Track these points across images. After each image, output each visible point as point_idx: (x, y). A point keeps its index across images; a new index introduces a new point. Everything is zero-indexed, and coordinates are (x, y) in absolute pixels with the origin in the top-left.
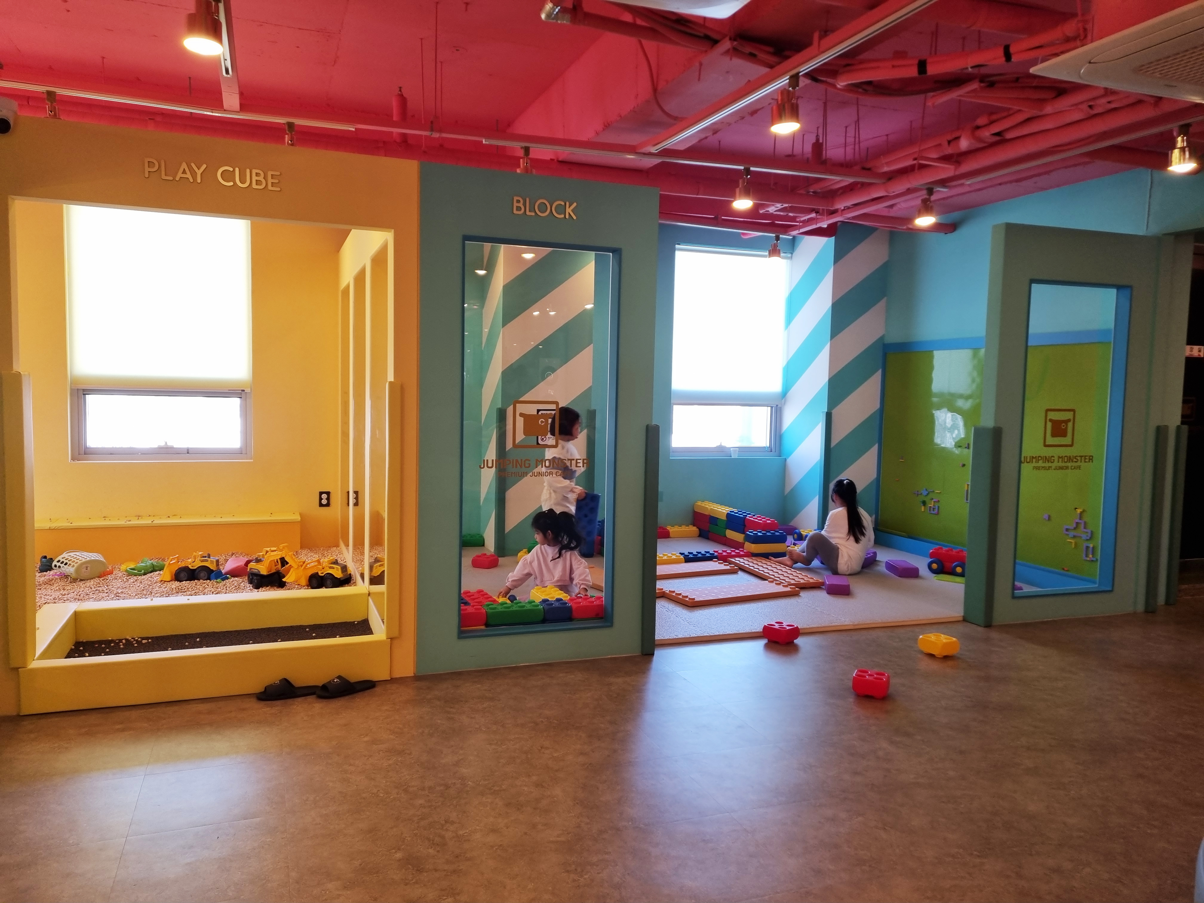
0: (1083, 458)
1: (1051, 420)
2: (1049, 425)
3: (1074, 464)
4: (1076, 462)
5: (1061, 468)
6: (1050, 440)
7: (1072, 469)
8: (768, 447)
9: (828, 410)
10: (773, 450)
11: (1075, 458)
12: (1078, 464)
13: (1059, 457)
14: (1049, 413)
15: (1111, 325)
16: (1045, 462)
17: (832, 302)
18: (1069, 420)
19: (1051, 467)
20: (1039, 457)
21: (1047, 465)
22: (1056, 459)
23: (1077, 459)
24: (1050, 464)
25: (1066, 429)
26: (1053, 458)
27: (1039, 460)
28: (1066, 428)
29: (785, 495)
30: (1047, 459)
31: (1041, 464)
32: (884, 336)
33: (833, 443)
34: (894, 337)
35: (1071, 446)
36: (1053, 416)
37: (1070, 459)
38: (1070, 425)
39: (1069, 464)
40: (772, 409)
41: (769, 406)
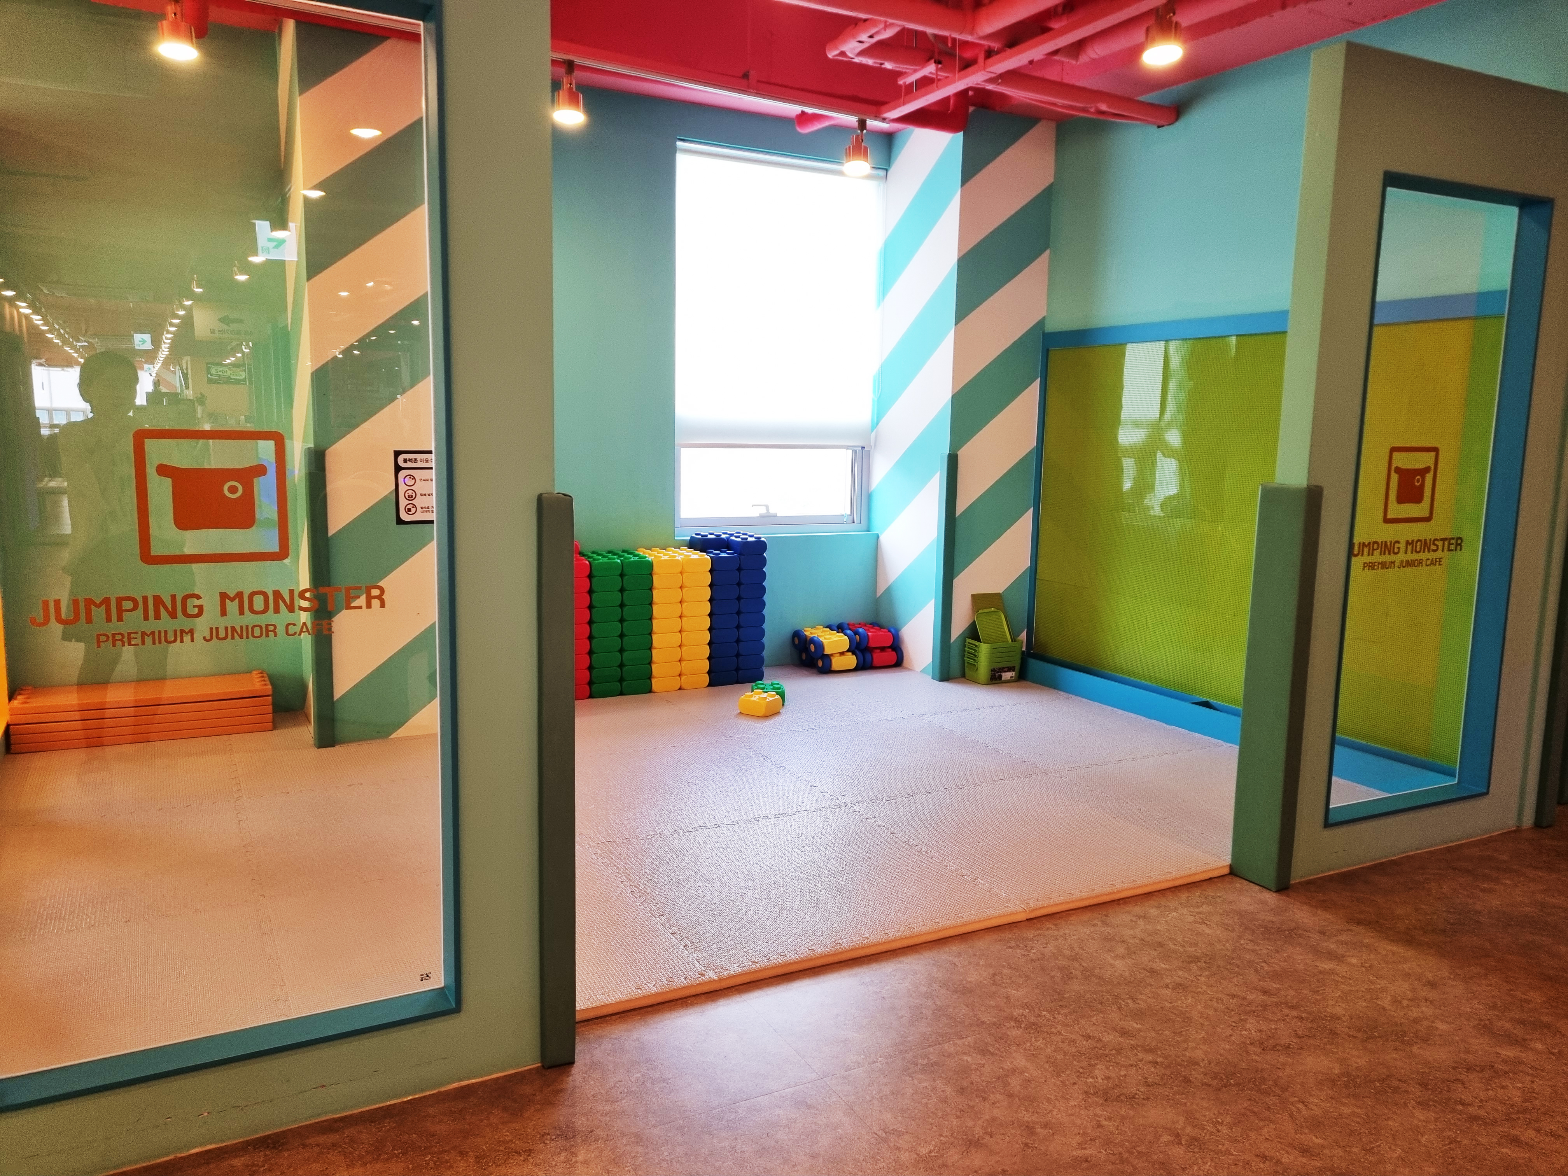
0: (1446, 543)
1: (1398, 470)
2: (1395, 478)
3: (1432, 555)
4: (1434, 551)
5: (1409, 564)
6: (1396, 510)
7: (1427, 565)
8: (848, 515)
9: (950, 451)
10: (857, 520)
11: (1434, 544)
12: (1439, 554)
13: (1408, 543)
14: (1396, 455)
15: (1505, 283)
16: (1384, 554)
17: (959, 254)
18: (1427, 470)
19: (1393, 563)
20: (1375, 543)
21: (1387, 558)
22: (1402, 546)
23: (1437, 546)
24: (1393, 557)
25: (1422, 488)
26: (1397, 545)
27: (1374, 550)
28: (1422, 486)
29: (878, 596)
30: (1388, 548)
31: (1377, 557)
32: (1044, 319)
33: (961, 507)
34: (1062, 321)
35: (1428, 519)
36: (1403, 461)
37: (1426, 545)
38: (1429, 477)
39: (1424, 556)
40: (854, 453)
41: (847, 447)
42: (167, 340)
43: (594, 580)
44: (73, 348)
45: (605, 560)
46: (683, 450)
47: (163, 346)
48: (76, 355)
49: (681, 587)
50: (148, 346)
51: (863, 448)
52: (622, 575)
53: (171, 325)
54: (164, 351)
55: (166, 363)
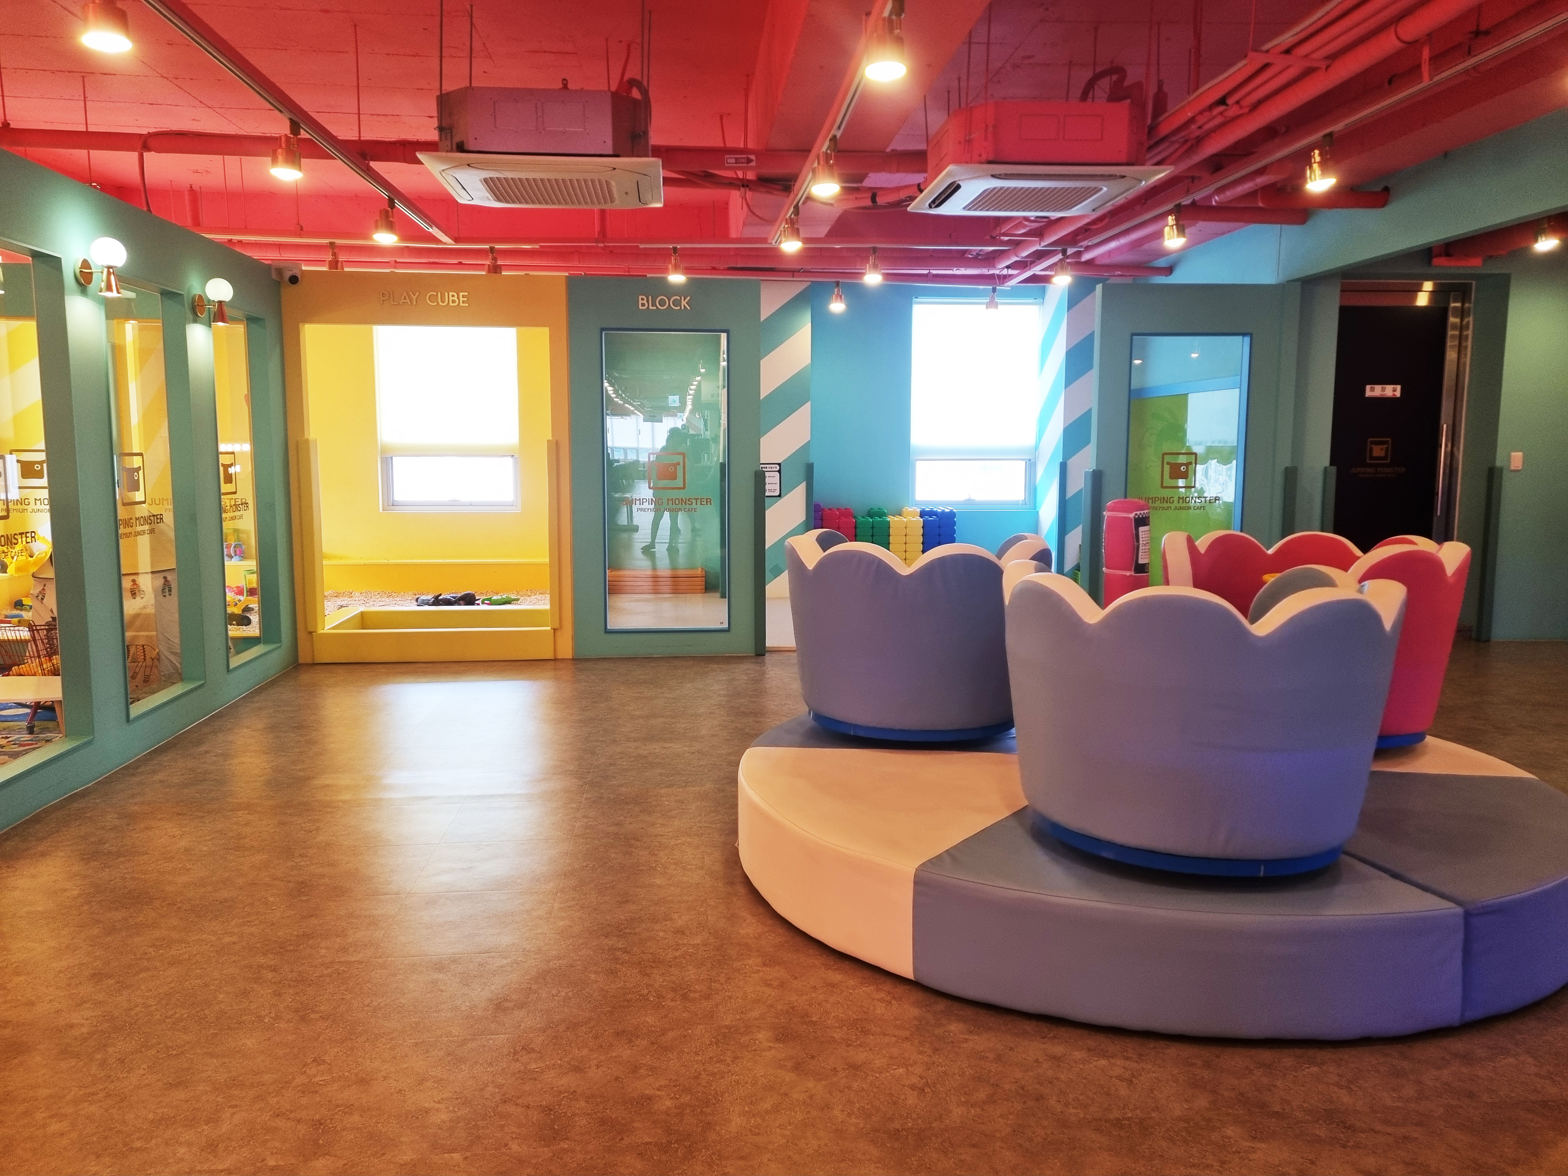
1: (1169, 463)
2: (1167, 468)
3: (1197, 505)
5: (1182, 508)
6: (1169, 482)
8: (1022, 500)
9: (1062, 461)
10: (1027, 504)
12: (1202, 504)
13: (1179, 498)
14: (1166, 457)
16: (1163, 503)
18: (1190, 463)
20: (1156, 497)
21: (1165, 505)
22: (1176, 499)
24: (1169, 505)
26: (1172, 499)
27: (1155, 501)
28: (1187, 471)
30: (1165, 500)
31: (1158, 504)
35: (1192, 487)
38: (1191, 467)
39: (1191, 505)
40: (1026, 463)
41: (1023, 460)
42: (689, 399)
43: (857, 530)
44: (633, 406)
45: (864, 519)
46: (918, 463)
47: (688, 403)
48: (632, 409)
49: (906, 535)
50: (677, 404)
51: (1030, 460)
52: (872, 528)
53: (691, 390)
54: (689, 407)
55: (692, 412)
